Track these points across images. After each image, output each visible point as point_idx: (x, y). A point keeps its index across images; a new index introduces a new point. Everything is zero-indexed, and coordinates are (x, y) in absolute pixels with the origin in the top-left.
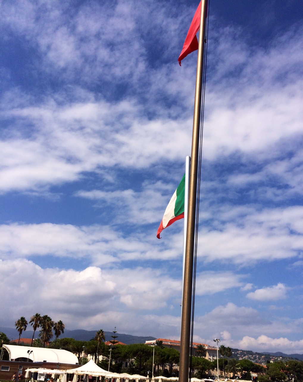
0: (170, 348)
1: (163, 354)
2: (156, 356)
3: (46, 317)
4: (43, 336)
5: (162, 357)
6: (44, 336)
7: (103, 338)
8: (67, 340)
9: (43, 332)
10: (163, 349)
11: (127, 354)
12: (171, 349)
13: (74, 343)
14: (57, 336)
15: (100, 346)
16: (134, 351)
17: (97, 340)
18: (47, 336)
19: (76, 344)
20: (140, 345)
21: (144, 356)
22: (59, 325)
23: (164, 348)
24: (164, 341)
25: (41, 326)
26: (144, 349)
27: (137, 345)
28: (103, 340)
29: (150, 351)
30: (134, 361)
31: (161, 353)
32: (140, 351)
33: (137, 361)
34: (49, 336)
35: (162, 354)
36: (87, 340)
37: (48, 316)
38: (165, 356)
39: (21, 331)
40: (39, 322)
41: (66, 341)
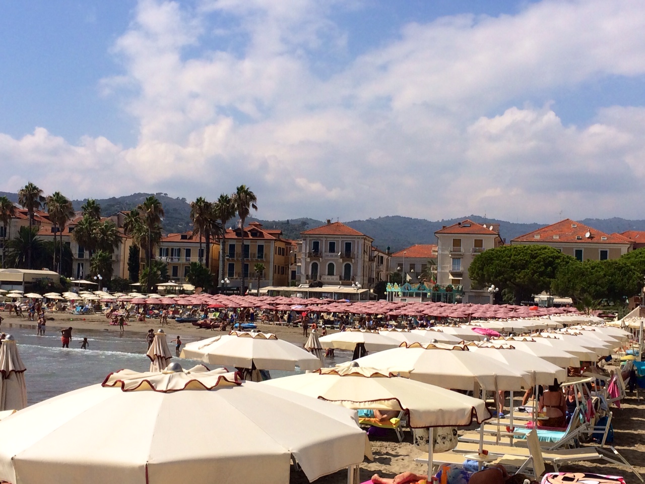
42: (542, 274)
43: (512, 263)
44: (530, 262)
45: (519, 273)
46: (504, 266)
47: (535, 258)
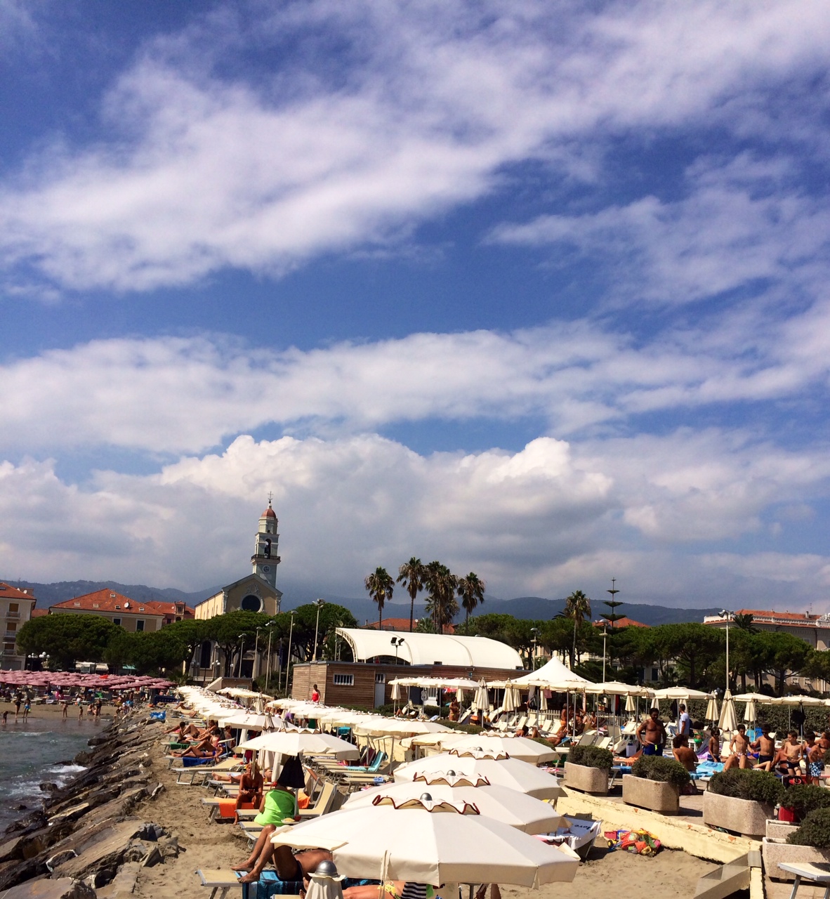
0: (777, 631)
1: (756, 648)
2: (735, 652)
3: (435, 566)
4: (436, 611)
5: (753, 653)
6: (438, 609)
7: (587, 611)
8: (494, 619)
9: (433, 602)
10: (754, 634)
11: (653, 648)
12: (779, 633)
13: (512, 624)
14: (469, 611)
15: (580, 629)
16: (672, 641)
17: (571, 618)
18: (445, 611)
19: (518, 628)
20: (689, 627)
21: (701, 652)
22: (470, 583)
23: (758, 631)
24: (758, 615)
25: (427, 588)
26: (699, 637)
27: (679, 628)
28: (586, 617)
29: (718, 642)
30: (674, 665)
31: (751, 644)
32: (690, 641)
33: (683, 664)
34: (450, 611)
35: (751, 648)
36: (547, 619)
37: (441, 564)
38: (762, 652)
39: (380, 599)
40: (419, 578)
41: (493, 621)
42: (95, 643)
43: (65, 632)
44: (83, 631)
45: (71, 641)
46: (57, 634)
47: (89, 626)
